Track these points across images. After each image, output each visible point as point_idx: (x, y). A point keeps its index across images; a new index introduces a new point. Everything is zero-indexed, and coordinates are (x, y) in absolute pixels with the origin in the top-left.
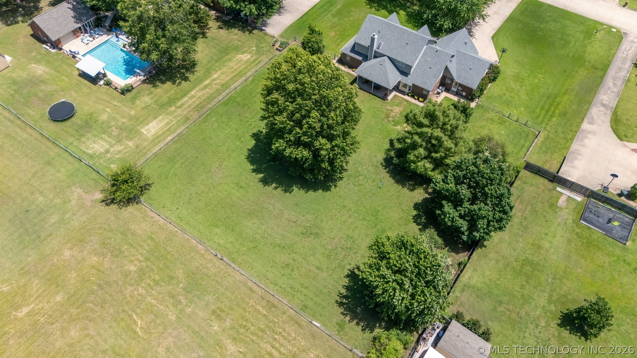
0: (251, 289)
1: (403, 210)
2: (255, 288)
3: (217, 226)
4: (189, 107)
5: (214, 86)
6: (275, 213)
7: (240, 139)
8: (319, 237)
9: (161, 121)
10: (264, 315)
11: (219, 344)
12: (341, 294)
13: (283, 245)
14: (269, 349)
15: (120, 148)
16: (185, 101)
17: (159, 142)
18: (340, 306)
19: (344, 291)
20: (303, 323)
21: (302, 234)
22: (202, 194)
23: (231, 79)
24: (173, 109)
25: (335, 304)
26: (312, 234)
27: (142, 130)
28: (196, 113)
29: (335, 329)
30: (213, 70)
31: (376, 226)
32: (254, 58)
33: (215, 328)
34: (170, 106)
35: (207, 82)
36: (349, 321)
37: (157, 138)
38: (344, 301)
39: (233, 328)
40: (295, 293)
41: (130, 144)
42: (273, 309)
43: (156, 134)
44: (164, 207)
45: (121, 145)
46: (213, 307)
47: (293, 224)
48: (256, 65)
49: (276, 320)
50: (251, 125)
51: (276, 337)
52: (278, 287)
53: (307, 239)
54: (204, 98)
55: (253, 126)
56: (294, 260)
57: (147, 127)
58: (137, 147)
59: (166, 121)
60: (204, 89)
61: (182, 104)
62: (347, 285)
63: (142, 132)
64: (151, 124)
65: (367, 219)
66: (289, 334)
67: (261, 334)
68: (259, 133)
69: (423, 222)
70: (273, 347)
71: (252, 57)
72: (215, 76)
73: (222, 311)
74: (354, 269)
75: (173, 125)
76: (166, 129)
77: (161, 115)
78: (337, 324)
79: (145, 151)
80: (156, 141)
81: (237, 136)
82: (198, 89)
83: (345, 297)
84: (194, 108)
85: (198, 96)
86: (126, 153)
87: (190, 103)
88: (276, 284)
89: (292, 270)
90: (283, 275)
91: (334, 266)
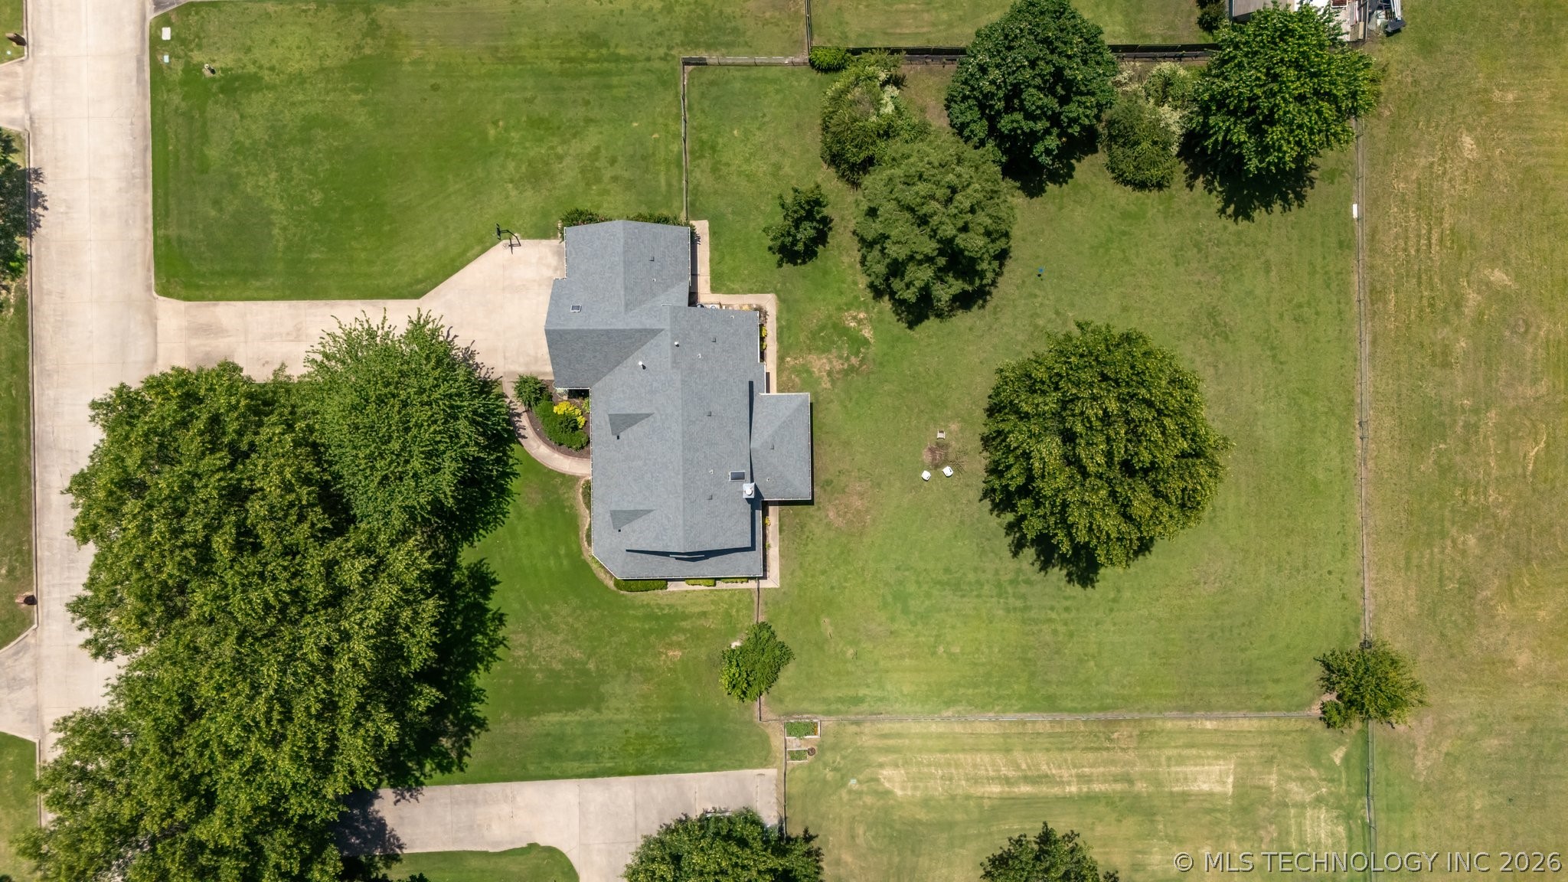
0: (1374, 342)
1: (1061, 209)
2: (1368, 338)
3: (1314, 483)
4: (1113, 763)
5: (1024, 766)
6: (1222, 411)
7: (1115, 600)
8: (1214, 308)
9: (1186, 779)
10: (1396, 292)
11: (1478, 321)
12: (1284, 207)
13: (1269, 353)
14: (1435, 248)
15: (1296, 789)
16: (1105, 781)
17: (1229, 734)
18: (1304, 197)
19: (1277, 207)
20: (1367, 229)
21: (1227, 338)
22: (1275, 558)
23: (979, 750)
24: (1141, 787)
25: (1306, 205)
26: (1216, 324)
27: (1230, 789)
28: (1116, 735)
29: (1341, 180)
30: (980, 807)
31: (1124, 233)
32: (882, 759)
33: (1463, 344)
34: (1137, 797)
35: (1025, 789)
36: (1316, 169)
37: (1224, 746)
38: (1291, 196)
39: (1446, 321)
40: (1332, 274)
41: (1272, 781)
42: (1379, 287)
43: (1217, 758)
44: (1344, 598)
45: (1287, 792)
46: (1438, 373)
47: (1221, 366)
48: (899, 735)
49: (1392, 270)
50: (1067, 609)
51: (1413, 252)
52: (1342, 306)
53: (1232, 324)
54: (1068, 756)
55: (1068, 603)
56: (1281, 316)
57: (1218, 789)
58: (1270, 761)
59: (1179, 769)
60: (1047, 776)
61: (1116, 781)
62: (1263, 209)
63: (1234, 787)
64: (1205, 787)
65: (1120, 256)
66: (1396, 239)
67: (1424, 277)
68: (1074, 577)
69: (1062, 163)
70: (1430, 245)
71: (881, 766)
72: (996, 789)
73: (1434, 355)
74: (1230, 216)
75: (1176, 747)
76: (1194, 751)
77: (1171, 793)
78: (1332, 182)
79: (1267, 739)
80: (1232, 741)
81: (1111, 610)
82: (1056, 790)
83: (1284, 198)
84: (1107, 749)
85: (1074, 771)
86: (1295, 767)
87: (1101, 769)
88: (1340, 313)
89: (1300, 306)
90: (1317, 313)
91: (1245, 250)
